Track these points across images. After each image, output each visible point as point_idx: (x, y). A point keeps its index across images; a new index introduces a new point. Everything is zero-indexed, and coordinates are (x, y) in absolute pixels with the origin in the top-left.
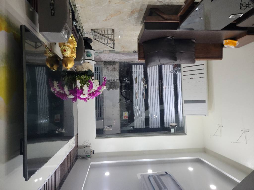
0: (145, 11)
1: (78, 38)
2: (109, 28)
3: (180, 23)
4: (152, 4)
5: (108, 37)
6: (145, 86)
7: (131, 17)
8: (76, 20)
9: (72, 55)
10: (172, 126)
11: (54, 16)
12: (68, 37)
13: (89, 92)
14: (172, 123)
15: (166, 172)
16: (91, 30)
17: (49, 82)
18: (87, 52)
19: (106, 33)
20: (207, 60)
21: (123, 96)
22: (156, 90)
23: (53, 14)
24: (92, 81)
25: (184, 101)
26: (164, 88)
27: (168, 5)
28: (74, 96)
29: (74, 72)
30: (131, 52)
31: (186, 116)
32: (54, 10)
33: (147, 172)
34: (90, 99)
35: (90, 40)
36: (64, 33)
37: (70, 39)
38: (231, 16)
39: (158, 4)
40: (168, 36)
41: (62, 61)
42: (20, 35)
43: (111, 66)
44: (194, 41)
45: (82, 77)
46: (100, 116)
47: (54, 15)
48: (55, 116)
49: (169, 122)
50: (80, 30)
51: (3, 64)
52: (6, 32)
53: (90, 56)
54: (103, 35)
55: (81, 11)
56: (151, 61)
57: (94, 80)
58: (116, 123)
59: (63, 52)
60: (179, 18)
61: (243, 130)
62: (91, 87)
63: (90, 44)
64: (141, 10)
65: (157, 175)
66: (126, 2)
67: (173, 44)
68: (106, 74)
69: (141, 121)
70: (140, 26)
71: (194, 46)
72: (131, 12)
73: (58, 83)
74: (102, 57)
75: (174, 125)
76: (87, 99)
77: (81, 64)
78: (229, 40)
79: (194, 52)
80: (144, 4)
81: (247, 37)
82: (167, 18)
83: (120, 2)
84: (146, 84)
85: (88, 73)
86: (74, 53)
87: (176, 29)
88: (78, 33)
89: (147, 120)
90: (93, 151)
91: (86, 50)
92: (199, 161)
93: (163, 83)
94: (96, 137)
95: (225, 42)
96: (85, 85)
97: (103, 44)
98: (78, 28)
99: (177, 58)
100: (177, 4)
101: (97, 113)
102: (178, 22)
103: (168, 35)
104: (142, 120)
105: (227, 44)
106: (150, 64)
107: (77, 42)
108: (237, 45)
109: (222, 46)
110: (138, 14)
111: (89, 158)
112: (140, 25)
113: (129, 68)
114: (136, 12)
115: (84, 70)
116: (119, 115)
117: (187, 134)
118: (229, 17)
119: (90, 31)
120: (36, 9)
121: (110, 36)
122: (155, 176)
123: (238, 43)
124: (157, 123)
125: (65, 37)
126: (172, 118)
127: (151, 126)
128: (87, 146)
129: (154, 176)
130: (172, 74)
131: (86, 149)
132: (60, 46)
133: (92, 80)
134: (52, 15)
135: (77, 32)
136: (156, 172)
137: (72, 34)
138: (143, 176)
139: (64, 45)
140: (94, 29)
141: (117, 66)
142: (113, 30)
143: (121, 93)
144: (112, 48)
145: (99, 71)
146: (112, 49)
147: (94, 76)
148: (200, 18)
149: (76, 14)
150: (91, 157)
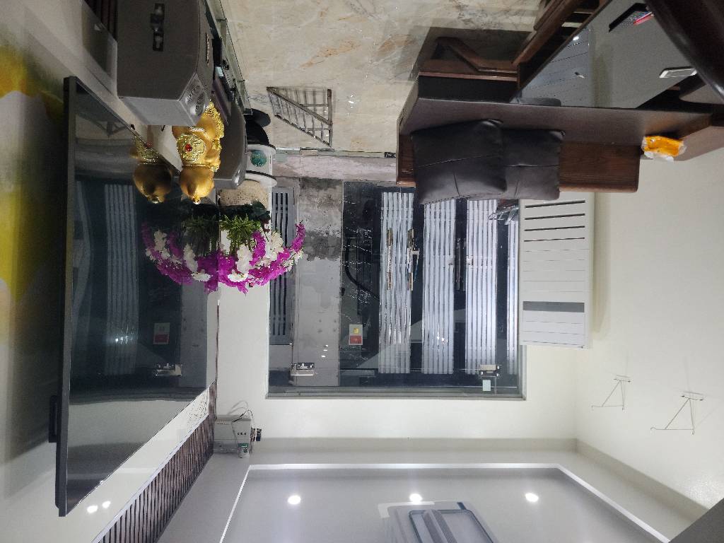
0: (421, 43)
1: (230, 112)
2: (319, 88)
3: (518, 85)
4: (442, 26)
5: (314, 114)
6: (415, 256)
7: (382, 60)
8: (224, 62)
9: (210, 161)
10: (485, 372)
11: (162, 51)
12: (200, 113)
13: (255, 267)
14: (486, 363)
15: (461, 504)
16: (269, 89)
17: (143, 231)
18: (253, 151)
19: (310, 101)
20: (596, 190)
21: (351, 278)
22: (447, 267)
23: (158, 46)
24: (263, 234)
25: (524, 302)
26: (469, 260)
27: (488, 31)
28: (209, 276)
29: (213, 205)
30: (378, 155)
31: (526, 346)
32: (162, 36)
33: (408, 500)
34: (256, 286)
35: (265, 118)
36: (187, 100)
37: (204, 117)
38: (665, 73)
39: (461, 26)
40: (486, 120)
41: (181, 175)
42: (62, 101)
43: (322, 193)
44: (558, 134)
45: (236, 223)
46: (284, 334)
47: (161, 49)
48: (157, 326)
49: (479, 361)
50: (235, 89)
51: (10, 187)
52: (24, 96)
53: (261, 163)
54: (302, 107)
55: (240, 36)
56: (433, 188)
57: (268, 231)
58: (328, 354)
59: (183, 152)
60: (517, 70)
61: (687, 395)
62: (259, 252)
63: (264, 128)
64: (411, 41)
65: (434, 512)
66: (370, 18)
67: (499, 141)
68: (305, 213)
69: (397, 353)
70: (407, 84)
71: (559, 150)
72: (383, 46)
73: (168, 238)
74: (296, 165)
75: (491, 369)
76: (247, 286)
77: (233, 186)
78: (658, 138)
79: (556, 168)
80: (419, 24)
81: (711, 132)
82: (485, 68)
83: (352, 16)
84: (417, 250)
85: (252, 212)
86: (215, 156)
87: (508, 101)
88: (229, 98)
89: (416, 349)
90: (259, 431)
91: (250, 146)
92: (556, 476)
93: (466, 248)
94: (269, 392)
95: (646, 141)
96: (243, 247)
97: (300, 131)
98: (230, 85)
99: (507, 180)
100: (514, 29)
101: (274, 325)
102: (515, 79)
103: (484, 116)
104: (402, 349)
105: (651, 148)
106: (429, 195)
107: (224, 123)
108: (682, 152)
109: (639, 152)
110: (403, 52)
111: (245, 451)
112: (406, 81)
113: (371, 199)
114: (396, 46)
115: (242, 203)
116: (338, 332)
117: (527, 398)
118: (660, 75)
119: (266, 93)
120: (111, 27)
121: (319, 111)
122: (428, 514)
123: (685, 149)
124: (443, 361)
125: (189, 111)
126: (489, 348)
127: (427, 368)
128: (240, 419)
129: (425, 513)
130: (495, 222)
131: (239, 427)
132: (176, 135)
133: (265, 230)
134: (155, 48)
135: (226, 94)
136: (432, 503)
137: (213, 101)
138: (394, 512)
139: (186, 134)
140: (277, 88)
141: (338, 194)
142: (329, 91)
143: (346, 271)
144: (324, 142)
145: (287, 203)
146: (325, 146)
147: (270, 221)
148: (577, 74)
149: (225, 44)
150: (251, 450)
